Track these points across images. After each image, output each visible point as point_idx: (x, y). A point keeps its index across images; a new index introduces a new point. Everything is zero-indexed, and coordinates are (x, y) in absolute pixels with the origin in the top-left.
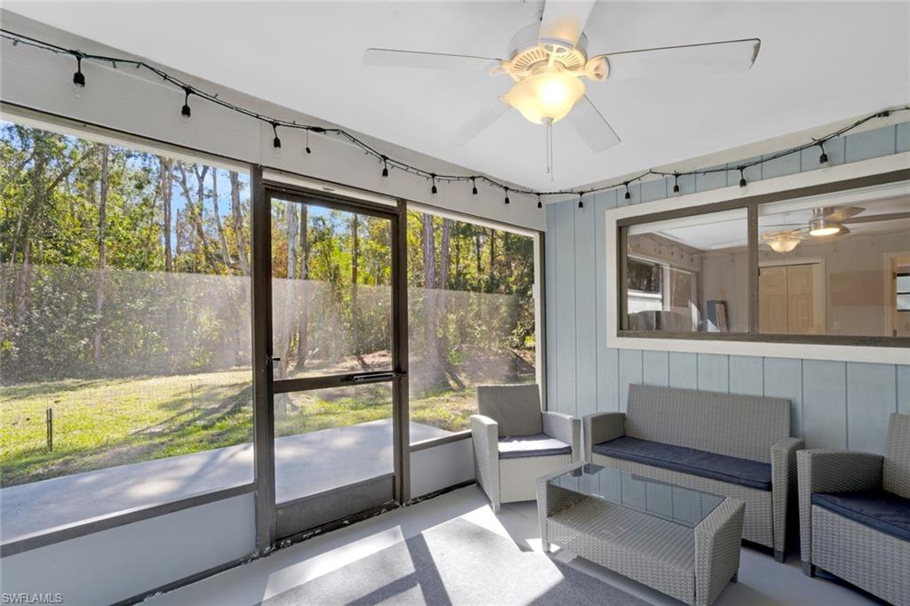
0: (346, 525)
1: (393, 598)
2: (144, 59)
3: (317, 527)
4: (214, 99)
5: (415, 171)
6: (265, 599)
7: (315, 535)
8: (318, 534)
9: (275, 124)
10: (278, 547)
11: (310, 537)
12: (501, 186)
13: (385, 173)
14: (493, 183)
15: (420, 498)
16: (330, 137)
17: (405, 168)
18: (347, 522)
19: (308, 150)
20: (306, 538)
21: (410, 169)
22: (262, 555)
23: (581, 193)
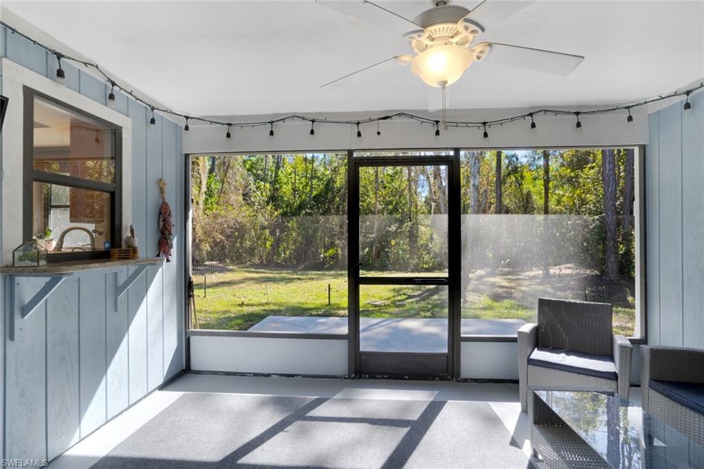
0: (406, 379)
1: (387, 427)
2: (295, 113)
3: (386, 374)
4: (325, 121)
5: (465, 125)
6: (334, 397)
7: (383, 378)
8: (385, 378)
9: (358, 124)
10: (361, 377)
11: (381, 378)
12: (569, 113)
13: (437, 133)
14: (557, 113)
15: (471, 379)
16: (395, 120)
17: (455, 124)
18: (407, 377)
19: (379, 133)
20: (378, 378)
21: (460, 125)
22: (349, 378)
23: (688, 93)
